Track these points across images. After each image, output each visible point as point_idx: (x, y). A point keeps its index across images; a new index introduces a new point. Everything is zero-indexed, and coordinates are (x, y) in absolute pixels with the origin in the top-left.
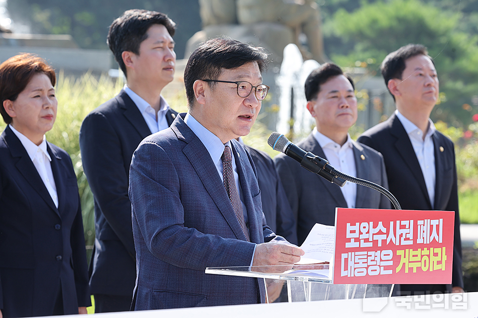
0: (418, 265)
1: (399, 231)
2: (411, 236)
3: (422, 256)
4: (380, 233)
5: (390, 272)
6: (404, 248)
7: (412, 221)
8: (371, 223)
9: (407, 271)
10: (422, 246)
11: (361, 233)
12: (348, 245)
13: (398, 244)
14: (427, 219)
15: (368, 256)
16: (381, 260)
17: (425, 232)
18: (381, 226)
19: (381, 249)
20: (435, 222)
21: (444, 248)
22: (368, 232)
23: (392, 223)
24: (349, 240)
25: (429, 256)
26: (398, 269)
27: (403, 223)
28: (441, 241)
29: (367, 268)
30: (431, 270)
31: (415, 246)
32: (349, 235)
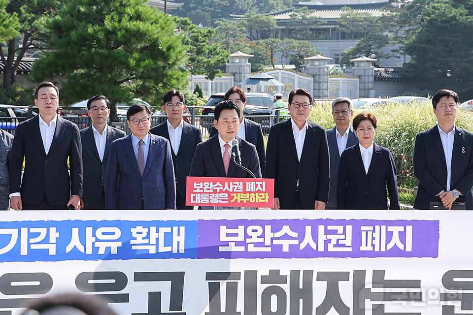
0: (248, 200)
1: (232, 186)
2: (241, 188)
3: (250, 197)
4: (218, 186)
5: (227, 202)
6: (237, 193)
7: (241, 183)
8: (211, 183)
9: (239, 202)
10: (250, 192)
11: (204, 186)
12: (195, 191)
13: (231, 191)
14: (253, 181)
15: (210, 195)
16: (219, 197)
17: (252, 187)
18: (218, 184)
19: (219, 193)
20: (259, 183)
21: (267, 194)
22: (210, 186)
23: (226, 183)
24: (196, 189)
25: (255, 197)
26: (232, 201)
27: (234, 183)
28: (264, 190)
29: (209, 200)
30: (257, 202)
31: (244, 192)
32: (195, 187)
